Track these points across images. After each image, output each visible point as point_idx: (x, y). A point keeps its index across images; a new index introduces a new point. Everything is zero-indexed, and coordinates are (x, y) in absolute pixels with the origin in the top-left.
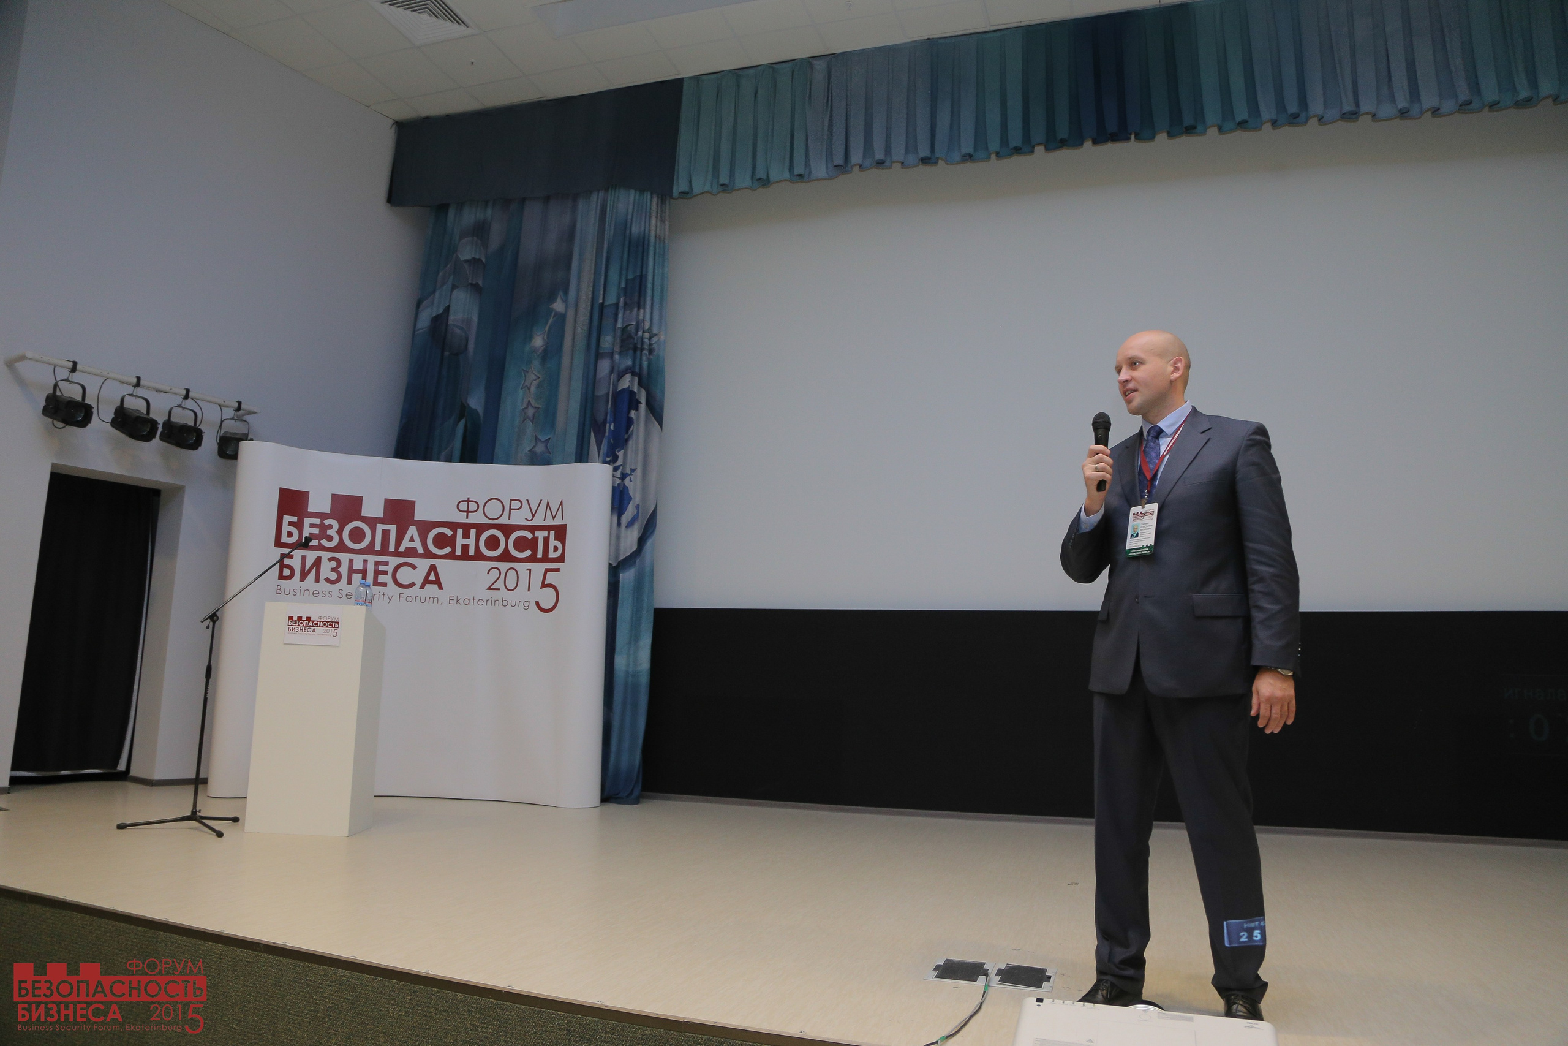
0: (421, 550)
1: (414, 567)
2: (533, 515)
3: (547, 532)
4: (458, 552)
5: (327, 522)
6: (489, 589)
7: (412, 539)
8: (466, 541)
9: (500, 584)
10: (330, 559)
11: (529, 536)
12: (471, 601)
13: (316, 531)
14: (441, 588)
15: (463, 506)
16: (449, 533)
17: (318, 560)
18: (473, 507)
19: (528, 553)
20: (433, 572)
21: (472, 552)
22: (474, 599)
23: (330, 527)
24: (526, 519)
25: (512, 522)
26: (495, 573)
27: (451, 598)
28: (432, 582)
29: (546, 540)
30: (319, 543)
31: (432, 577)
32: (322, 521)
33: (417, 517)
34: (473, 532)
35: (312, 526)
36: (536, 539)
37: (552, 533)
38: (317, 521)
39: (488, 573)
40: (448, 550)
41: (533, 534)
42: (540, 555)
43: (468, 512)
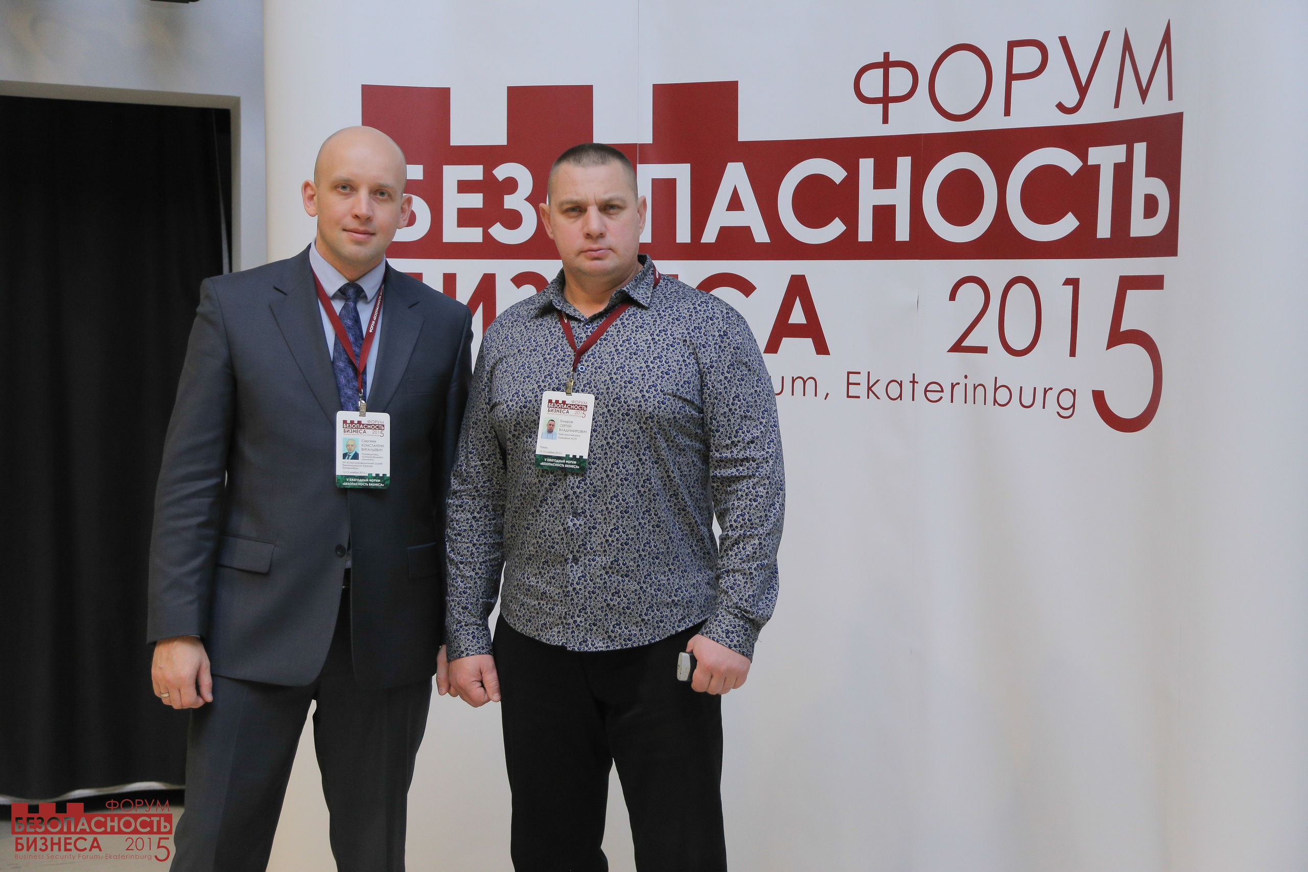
0: (761, 235)
1: (746, 287)
2: (1083, 90)
3: (1124, 147)
4: (865, 233)
5: (502, 172)
6: (957, 347)
7: (735, 204)
8: (885, 197)
9: (986, 334)
10: (520, 280)
11: (1070, 163)
12: (907, 387)
13: (475, 201)
14: (822, 348)
15: (872, 84)
16: (836, 173)
17: (488, 283)
18: (900, 81)
19: (1068, 224)
20: (798, 301)
21: (902, 233)
22: (914, 382)
23: (511, 185)
24: (1060, 107)
25: (1019, 120)
26: (971, 295)
27: (853, 378)
28: (797, 331)
29: (1123, 173)
30: (486, 235)
31: (797, 316)
32: (488, 172)
33: (747, 132)
34: (904, 165)
35: (465, 187)
36: (1091, 174)
37: (1140, 149)
38: (475, 172)
39: (952, 297)
40: (836, 228)
41: (1083, 157)
42: (1104, 230)
43: (886, 100)
